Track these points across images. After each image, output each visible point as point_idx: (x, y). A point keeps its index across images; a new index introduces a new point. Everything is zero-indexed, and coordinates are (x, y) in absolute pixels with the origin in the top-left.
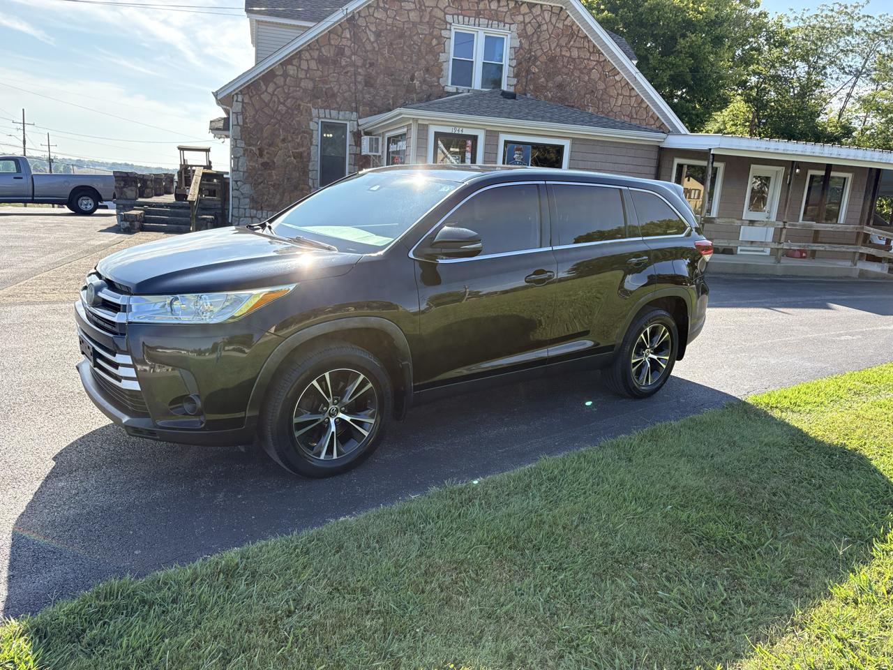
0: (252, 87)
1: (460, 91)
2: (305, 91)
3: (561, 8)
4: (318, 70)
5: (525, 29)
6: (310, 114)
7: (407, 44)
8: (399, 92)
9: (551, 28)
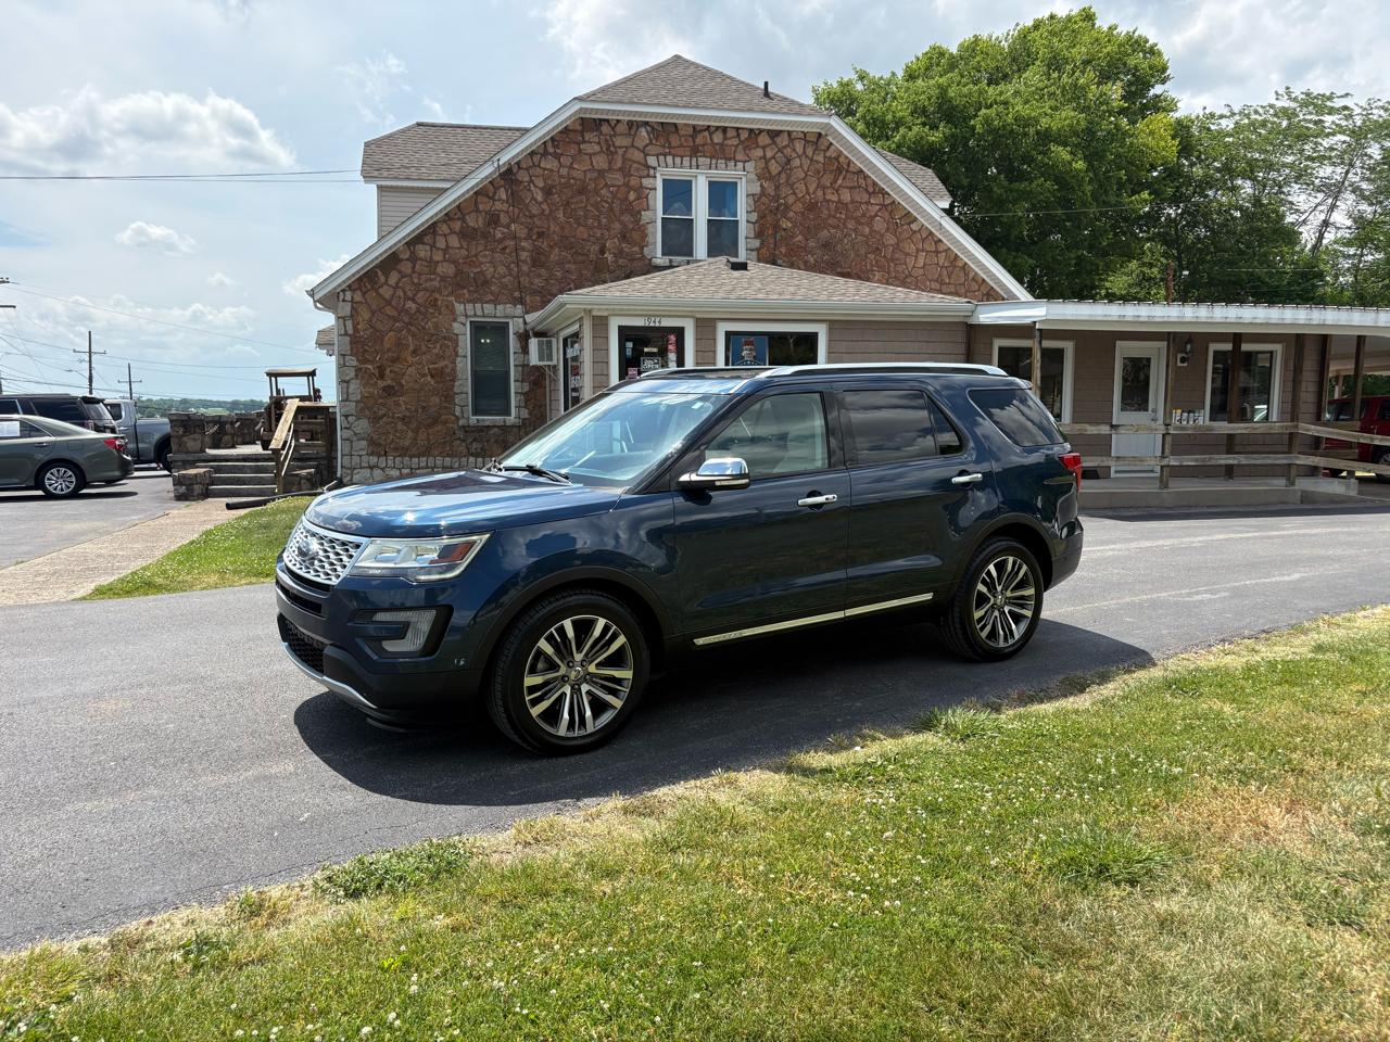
0: (365, 280)
1: (675, 264)
2: (443, 279)
3: (820, 134)
4: (461, 247)
5: (767, 167)
6: (453, 311)
7: (592, 200)
8: (585, 272)
9: (806, 163)
